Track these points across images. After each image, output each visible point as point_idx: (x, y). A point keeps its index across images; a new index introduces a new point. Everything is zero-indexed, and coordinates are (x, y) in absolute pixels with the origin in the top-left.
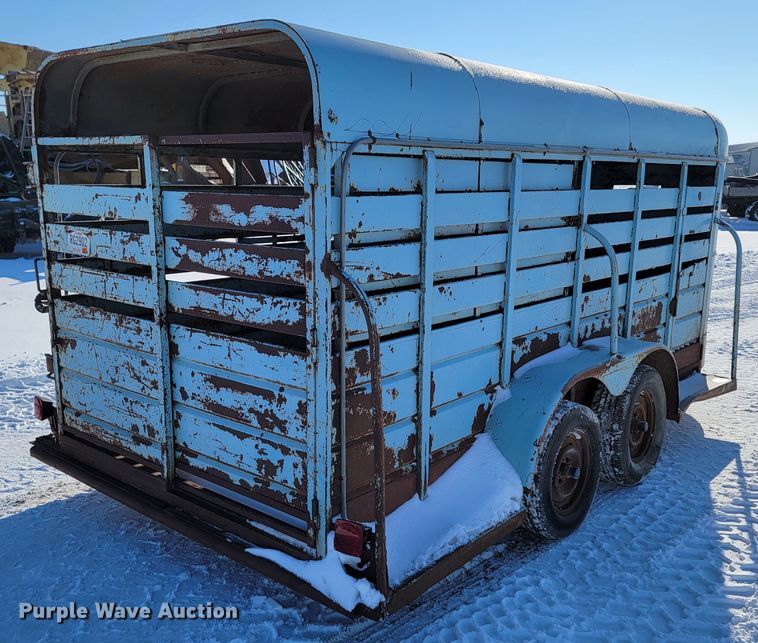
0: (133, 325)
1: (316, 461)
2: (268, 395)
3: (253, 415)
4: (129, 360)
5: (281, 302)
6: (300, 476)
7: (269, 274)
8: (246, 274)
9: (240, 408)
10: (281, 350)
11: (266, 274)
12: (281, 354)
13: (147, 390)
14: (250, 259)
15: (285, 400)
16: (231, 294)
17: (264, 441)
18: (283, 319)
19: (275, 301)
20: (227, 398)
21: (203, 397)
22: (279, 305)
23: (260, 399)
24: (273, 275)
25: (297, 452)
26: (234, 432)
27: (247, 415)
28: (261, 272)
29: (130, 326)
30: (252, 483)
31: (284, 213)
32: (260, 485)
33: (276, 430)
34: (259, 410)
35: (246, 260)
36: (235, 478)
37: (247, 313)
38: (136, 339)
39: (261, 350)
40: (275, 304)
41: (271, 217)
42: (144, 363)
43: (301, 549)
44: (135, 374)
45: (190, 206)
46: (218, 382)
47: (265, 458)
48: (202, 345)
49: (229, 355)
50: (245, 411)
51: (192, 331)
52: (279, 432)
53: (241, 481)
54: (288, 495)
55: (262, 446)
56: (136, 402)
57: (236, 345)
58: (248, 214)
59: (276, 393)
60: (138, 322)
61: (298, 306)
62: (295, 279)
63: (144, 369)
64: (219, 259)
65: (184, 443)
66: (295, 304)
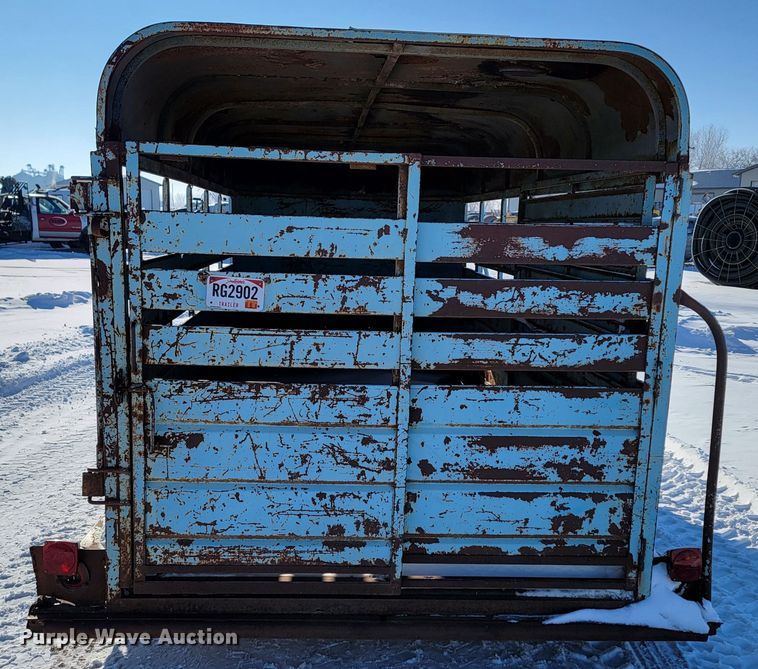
0: (351, 394)
1: (645, 499)
2: (578, 443)
3: (550, 470)
4: (336, 442)
5: (610, 339)
6: (617, 519)
7: (596, 311)
8: (559, 313)
9: (531, 466)
10: (603, 391)
11: (590, 310)
12: (604, 394)
13: (369, 475)
14: (566, 296)
15: (604, 443)
16: (529, 337)
17: (565, 495)
18: (611, 357)
19: (600, 338)
20: (508, 458)
21: (464, 464)
22: (606, 343)
23: (565, 450)
24: (601, 311)
25: (616, 495)
26: (515, 496)
27: (542, 470)
28: (582, 310)
29: (346, 396)
30: (540, 547)
31: (626, 245)
32: (553, 546)
33: (587, 478)
34: (562, 461)
35: (560, 297)
36: (512, 548)
37: (554, 357)
38: (352, 413)
39: (568, 395)
40: (600, 343)
41: (606, 249)
42: (366, 441)
43: (609, 599)
44: (346, 459)
45: (471, 240)
46: (491, 443)
47: (564, 513)
48: (467, 403)
49: (516, 408)
50: (539, 467)
51: (450, 389)
52: (593, 480)
53: (521, 550)
54: (597, 546)
55: (560, 500)
56: (344, 495)
57: (530, 395)
58: (569, 247)
59: (591, 439)
60: (363, 389)
61: (635, 340)
62: (634, 313)
63: (367, 450)
64: (512, 300)
65: (419, 529)
66: (630, 339)
